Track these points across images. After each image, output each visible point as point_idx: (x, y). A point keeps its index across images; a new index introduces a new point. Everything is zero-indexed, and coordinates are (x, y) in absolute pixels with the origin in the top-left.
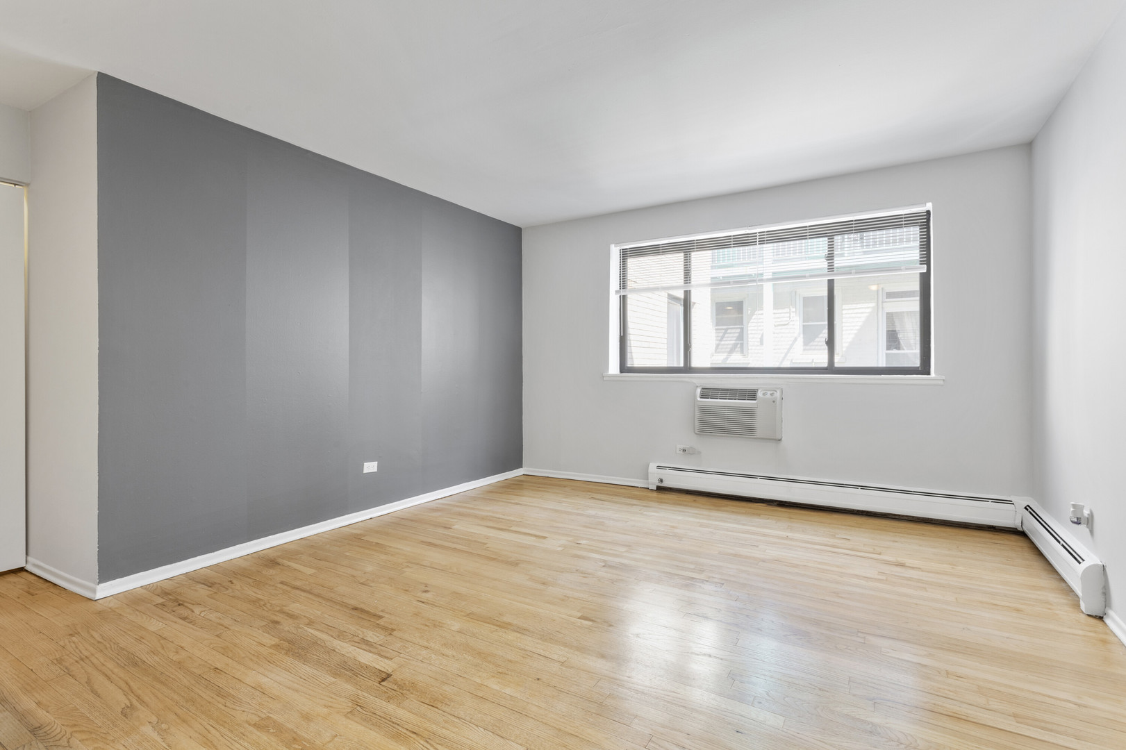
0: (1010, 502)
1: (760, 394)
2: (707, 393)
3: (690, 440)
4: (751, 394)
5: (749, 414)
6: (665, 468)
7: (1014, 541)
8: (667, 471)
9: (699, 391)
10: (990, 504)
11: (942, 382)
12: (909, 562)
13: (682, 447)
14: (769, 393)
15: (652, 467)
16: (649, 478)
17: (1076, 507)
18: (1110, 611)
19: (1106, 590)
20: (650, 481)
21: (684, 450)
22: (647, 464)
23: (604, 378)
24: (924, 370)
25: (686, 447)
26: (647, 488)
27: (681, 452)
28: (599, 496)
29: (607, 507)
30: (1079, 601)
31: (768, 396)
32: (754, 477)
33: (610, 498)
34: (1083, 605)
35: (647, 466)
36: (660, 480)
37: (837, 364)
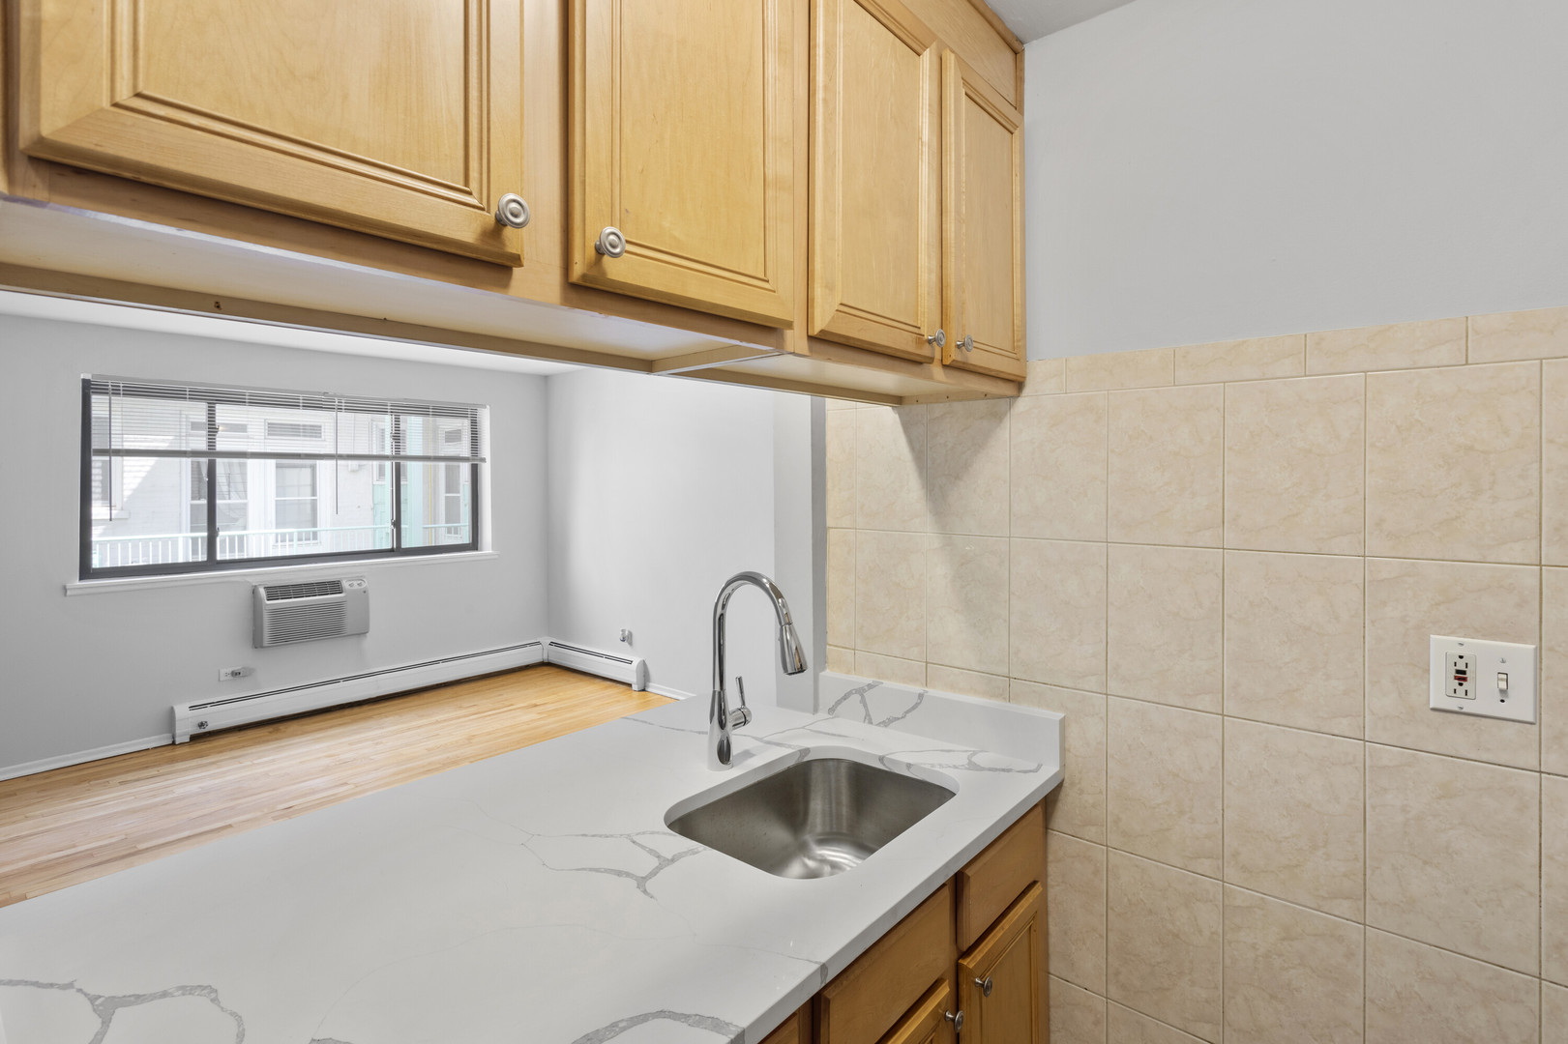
0: (538, 643)
1: (345, 584)
2: (274, 592)
3: (244, 657)
4: (335, 587)
5: (338, 608)
6: (204, 705)
7: (546, 670)
8: (209, 709)
9: (262, 592)
10: (528, 648)
11: (496, 557)
12: (538, 701)
13: (230, 670)
14: (355, 583)
15: (182, 711)
16: (177, 728)
17: (623, 631)
18: (651, 684)
19: (645, 674)
20: (178, 732)
21: (235, 674)
22: (172, 708)
23: (69, 593)
24: (474, 545)
25: (236, 668)
26: (173, 743)
27: (230, 677)
28: (123, 778)
29: (186, 778)
30: (630, 685)
31: (356, 587)
32: (337, 681)
33: (153, 772)
34: (635, 687)
35: (172, 711)
36: (201, 725)
37: (405, 544)
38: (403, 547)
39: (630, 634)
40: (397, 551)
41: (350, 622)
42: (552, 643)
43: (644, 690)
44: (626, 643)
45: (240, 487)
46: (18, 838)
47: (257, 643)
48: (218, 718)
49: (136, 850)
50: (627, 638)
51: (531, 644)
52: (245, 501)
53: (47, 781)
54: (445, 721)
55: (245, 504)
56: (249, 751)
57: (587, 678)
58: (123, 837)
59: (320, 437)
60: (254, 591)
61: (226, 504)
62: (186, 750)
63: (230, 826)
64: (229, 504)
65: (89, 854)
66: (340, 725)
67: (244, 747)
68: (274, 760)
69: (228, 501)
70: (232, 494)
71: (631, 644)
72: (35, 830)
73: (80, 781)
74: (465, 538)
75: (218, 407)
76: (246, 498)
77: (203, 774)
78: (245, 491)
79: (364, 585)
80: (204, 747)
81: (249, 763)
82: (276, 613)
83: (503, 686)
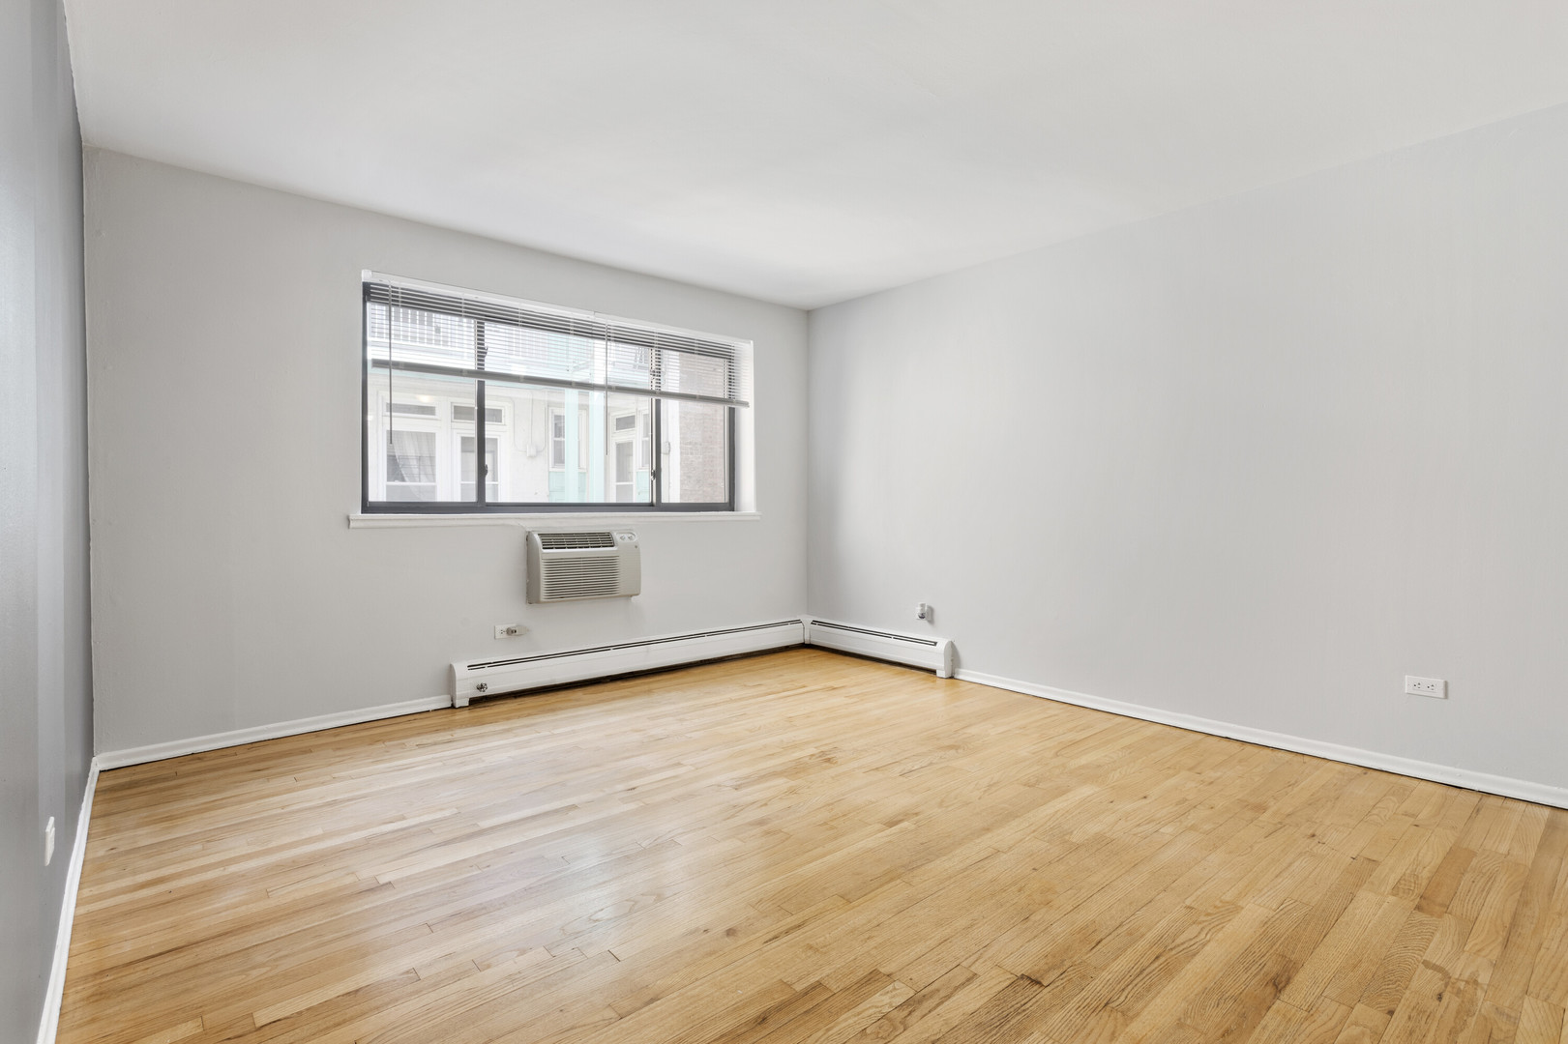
0: (797, 622)
1: (616, 537)
2: (552, 540)
3: (515, 612)
4: (605, 540)
5: (610, 563)
6: (482, 665)
8: (487, 670)
9: (538, 539)
10: (789, 626)
11: (759, 518)
13: (505, 627)
14: (626, 536)
15: (461, 670)
16: (457, 690)
17: (922, 605)
18: (962, 670)
19: (954, 657)
20: (458, 693)
21: (511, 632)
22: (451, 667)
23: (352, 524)
24: (730, 505)
25: (512, 626)
26: (453, 707)
27: (505, 635)
28: (419, 740)
29: (489, 745)
30: (933, 672)
31: (627, 540)
32: (606, 649)
33: (445, 736)
34: (941, 673)
35: (451, 668)
36: (481, 687)
37: (664, 500)
38: (663, 501)
39: (931, 610)
40: (656, 506)
41: (623, 583)
42: (814, 622)
43: (952, 677)
44: (924, 621)
45: (429, 470)
46: (334, 803)
47: (531, 597)
48: (501, 681)
49: (476, 829)
50: (927, 615)
51: (792, 622)
52: (433, 484)
53: (338, 739)
54: (741, 699)
55: (434, 487)
56: (539, 720)
57: (868, 662)
58: (455, 811)
59: (501, 422)
60: (528, 538)
61: (416, 486)
62: (465, 715)
63: (574, 807)
64: (420, 487)
65: (426, 829)
66: (622, 697)
67: (529, 715)
68: (574, 732)
69: (419, 484)
70: (422, 476)
71: (931, 622)
72: (351, 795)
73: (374, 741)
74: (722, 497)
75: (487, 326)
76: (434, 481)
77: (502, 742)
78: (434, 475)
79: (635, 539)
80: (487, 712)
81: (548, 733)
82: (552, 563)
83: (774, 666)
